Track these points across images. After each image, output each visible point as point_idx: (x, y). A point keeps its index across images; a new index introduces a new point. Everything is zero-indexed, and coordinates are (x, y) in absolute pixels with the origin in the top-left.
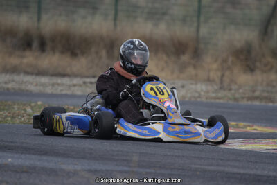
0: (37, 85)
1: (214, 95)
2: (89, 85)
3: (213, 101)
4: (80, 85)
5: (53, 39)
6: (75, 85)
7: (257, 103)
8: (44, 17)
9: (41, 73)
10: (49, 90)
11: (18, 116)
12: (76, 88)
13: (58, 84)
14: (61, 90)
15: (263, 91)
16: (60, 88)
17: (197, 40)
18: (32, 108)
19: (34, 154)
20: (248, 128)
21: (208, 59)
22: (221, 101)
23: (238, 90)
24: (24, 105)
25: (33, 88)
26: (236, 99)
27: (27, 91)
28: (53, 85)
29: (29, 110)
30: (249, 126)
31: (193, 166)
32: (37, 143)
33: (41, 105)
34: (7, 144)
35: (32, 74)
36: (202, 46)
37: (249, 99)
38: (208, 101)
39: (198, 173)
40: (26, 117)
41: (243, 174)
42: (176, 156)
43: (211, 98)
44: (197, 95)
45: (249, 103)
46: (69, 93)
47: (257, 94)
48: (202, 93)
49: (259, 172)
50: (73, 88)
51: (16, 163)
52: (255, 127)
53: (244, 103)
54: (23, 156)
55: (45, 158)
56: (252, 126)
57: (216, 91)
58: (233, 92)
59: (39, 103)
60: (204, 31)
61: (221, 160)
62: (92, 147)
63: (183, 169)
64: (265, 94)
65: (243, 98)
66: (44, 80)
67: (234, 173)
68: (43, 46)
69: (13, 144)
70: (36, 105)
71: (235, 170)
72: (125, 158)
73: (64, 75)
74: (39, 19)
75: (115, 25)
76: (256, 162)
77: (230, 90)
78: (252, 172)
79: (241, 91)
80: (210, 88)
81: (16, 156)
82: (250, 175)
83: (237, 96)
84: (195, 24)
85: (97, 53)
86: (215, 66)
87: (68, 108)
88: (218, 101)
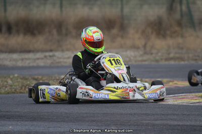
0: (10, 60)
1: (140, 59)
2: (49, 58)
3: (140, 63)
4: (42, 59)
5: (17, 24)
6: (38, 59)
7: (172, 62)
8: (9, 9)
9: (12, 51)
10: (20, 64)
11: (3, 86)
12: (40, 61)
13: (26, 59)
14: (29, 63)
15: (176, 53)
16: (28, 62)
17: (122, 17)
18: (11, 79)
19: (26, 121)
20: (171, 83)
21: (131, 31)
22: (146, 63)
23: (157, 53)
24: (5, 77)
25: (8, 63)
26: (157, 61)
27: (4, 66)
28: (22, 60)
29: (10, 82)
30: (171, 81)
31: (144, 122)
32: (26, 111)
33: (18, 77)
34: (4, 113)
35: (6, 52)
36: (126, 22)
37: (167, 59)
38: (137, 63)
39: (150, 127)
40: (8, 88)
41: (182, 125)
42: (129, 114)
43: (139, 61)
44: (128, 59)
45: (167, 63)
46: (35, 64)
47: (172, 55)
48: (132, 58)
49: (193, 123)
50: (37, 61)
51: (15, 130)
52: (175, 82)
53: (163, 63)
54: (19, 123)
55: (35, 123)
56: (173, 81)
57: (141, 56)
58: (154, 55)
59: (16, 75)
60: (126, 10)
61: (163, 115)
62: (67, 111)
63: (137, 125)
64: (178, 55)
65: (162, 59)
66: (15, 56)
67: (175, 126)
68: (9, 29)
69: (9, 114)
70: (14, 77)
71: (176, 123)
72: (93, 119)
73: (29, 51)
74: (5, 10)
75: (61, 11)
76: (189, 115)
77: (152, 54)
78: (188, 123)
79: (160, 54)
80: (137, 53)
81: (14, 123)
82: (187, 125)
83: (157, 58)
84: (120, 6)
85: (50, 32)
86: (137, 36)
87: (38, 78)
88: (144, 63)
